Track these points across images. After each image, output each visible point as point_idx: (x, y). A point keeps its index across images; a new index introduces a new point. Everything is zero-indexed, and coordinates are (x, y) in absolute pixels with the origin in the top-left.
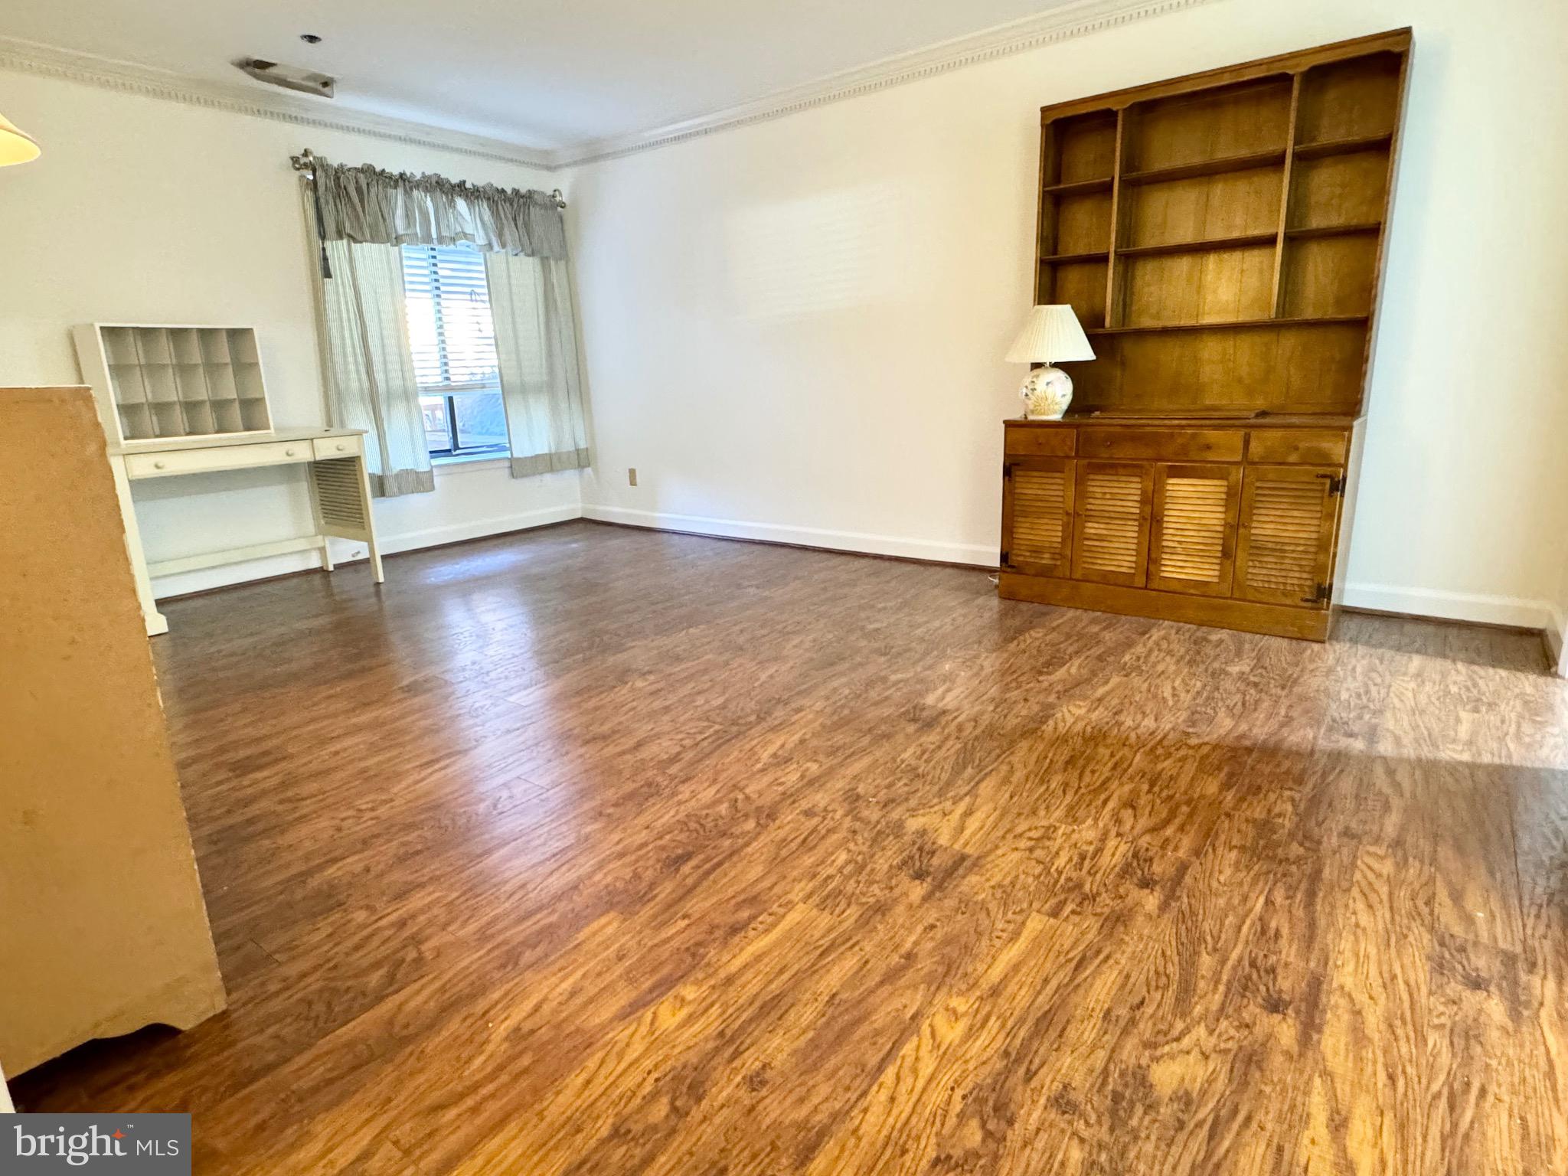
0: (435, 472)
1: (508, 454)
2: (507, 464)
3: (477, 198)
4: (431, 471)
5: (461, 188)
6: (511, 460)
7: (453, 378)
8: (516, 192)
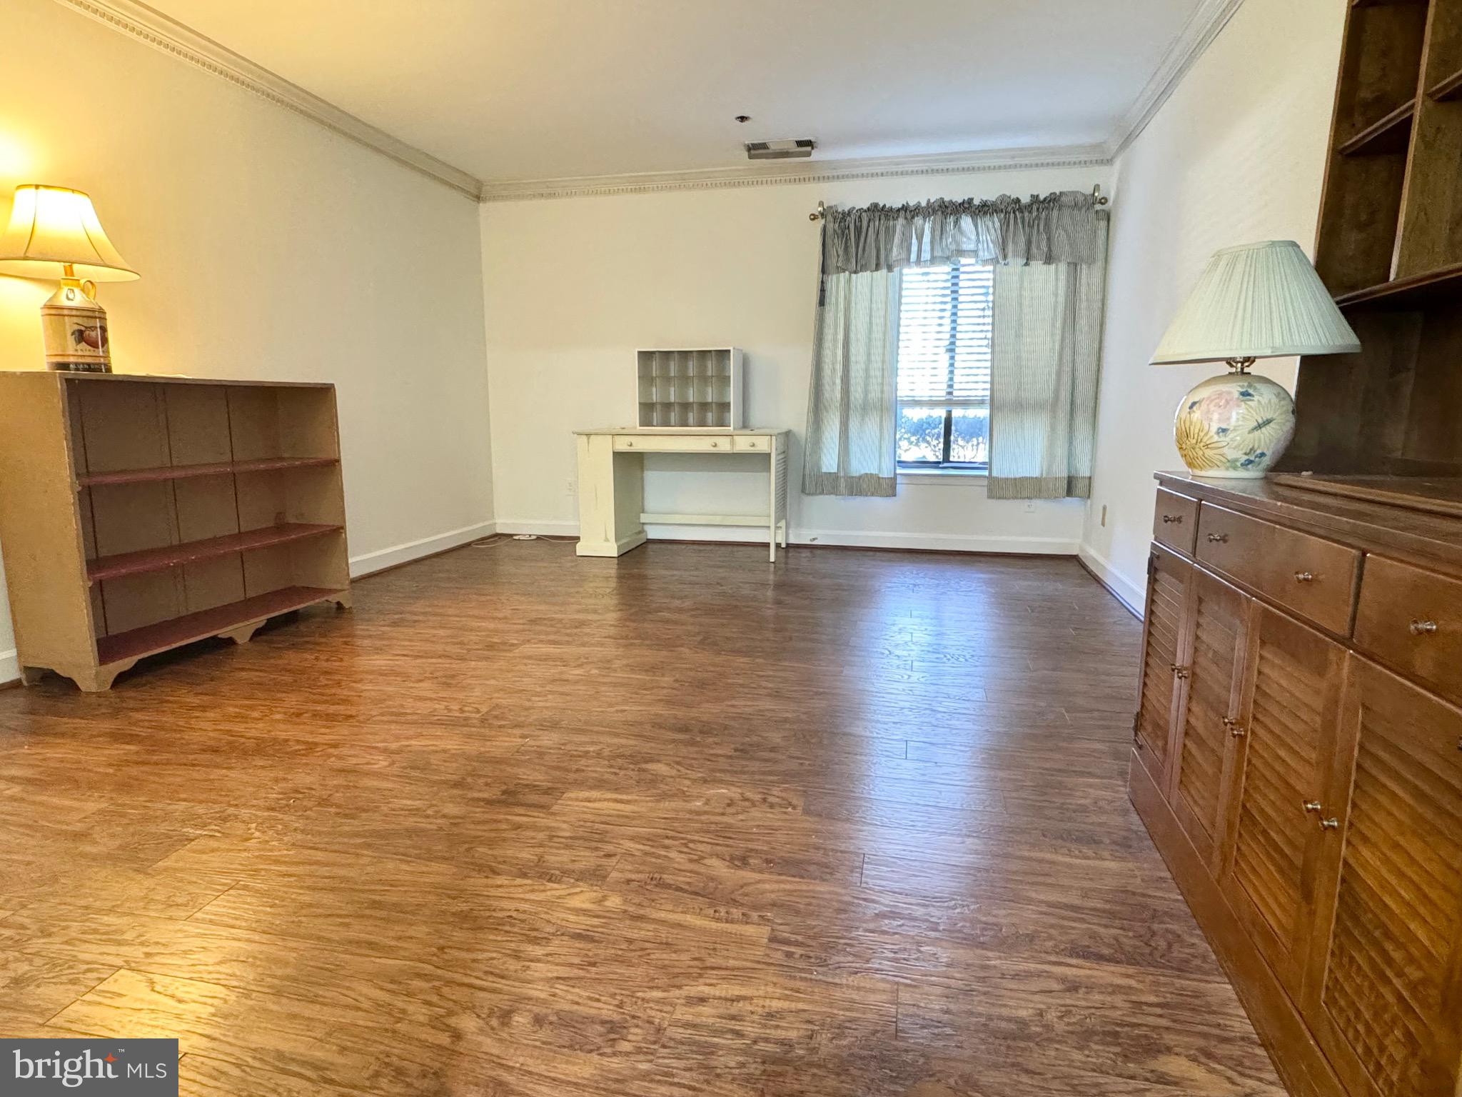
0: (899, 481)
1: (986, 473)
2: (985, 482)
3: (985, 213)
4: (895, 478)
5: (966, 207)
6: (990, 477)
7: (955, 393)
8: (1035, 198)
